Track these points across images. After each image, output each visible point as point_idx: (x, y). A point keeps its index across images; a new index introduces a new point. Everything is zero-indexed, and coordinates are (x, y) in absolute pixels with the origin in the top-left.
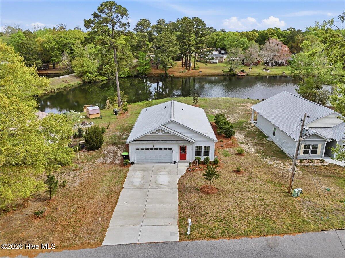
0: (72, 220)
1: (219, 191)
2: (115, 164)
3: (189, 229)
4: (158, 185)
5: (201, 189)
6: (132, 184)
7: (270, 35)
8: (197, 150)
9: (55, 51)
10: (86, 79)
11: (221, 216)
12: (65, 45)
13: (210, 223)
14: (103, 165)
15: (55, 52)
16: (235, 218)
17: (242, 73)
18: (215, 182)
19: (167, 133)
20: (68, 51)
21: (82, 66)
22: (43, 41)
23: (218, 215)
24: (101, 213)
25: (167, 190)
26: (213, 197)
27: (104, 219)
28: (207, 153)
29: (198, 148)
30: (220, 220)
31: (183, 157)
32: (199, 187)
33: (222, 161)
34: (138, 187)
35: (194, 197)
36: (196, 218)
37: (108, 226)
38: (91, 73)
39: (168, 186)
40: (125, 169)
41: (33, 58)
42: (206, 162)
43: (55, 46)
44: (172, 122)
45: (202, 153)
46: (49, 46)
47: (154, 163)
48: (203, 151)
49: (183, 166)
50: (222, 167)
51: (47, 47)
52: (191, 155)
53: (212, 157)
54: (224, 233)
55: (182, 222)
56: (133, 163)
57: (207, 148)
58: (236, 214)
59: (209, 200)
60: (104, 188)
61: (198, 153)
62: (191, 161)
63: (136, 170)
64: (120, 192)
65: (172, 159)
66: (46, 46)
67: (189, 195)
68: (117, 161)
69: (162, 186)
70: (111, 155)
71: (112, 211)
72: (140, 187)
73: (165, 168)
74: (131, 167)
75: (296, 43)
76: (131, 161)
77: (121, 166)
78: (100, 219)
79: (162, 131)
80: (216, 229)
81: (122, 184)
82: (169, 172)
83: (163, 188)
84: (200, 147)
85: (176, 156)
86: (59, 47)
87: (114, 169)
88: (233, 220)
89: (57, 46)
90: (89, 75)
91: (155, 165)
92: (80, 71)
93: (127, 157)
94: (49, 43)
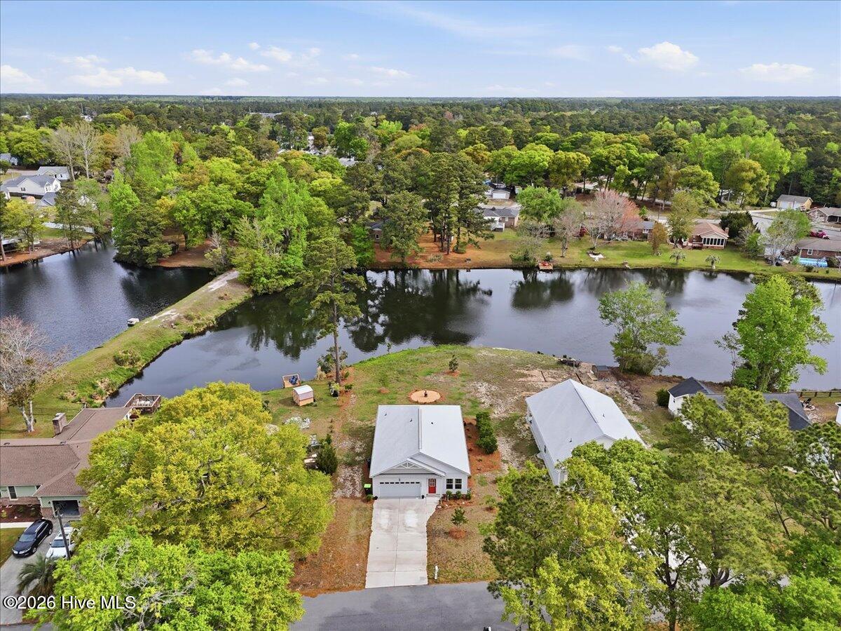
0: (334, 566)
1: (468, 534)
2: (357, 498)
3: (436, 575)
4: (407, 528)
5: (449, 533)
6: (380, 527)
7: (614, 160)
8: (448, 482)
9: (196, 225)
10: (260, 288)
11: (465, 562)
12: (214, 213)
13: (454, 569)
14: (344, 500)
15: (196, 227)
16: (477, 564)
17: (547, 264)
18: (462, 526)
19: (414, 466)
20: (218, 225)
21: (253, 266)
22: (172, 207)
23: (463, 561)
24: (357, 559)
25: (415, 533)
26: (460, 542)
27: (361, 565)
28: (458, 487)
29: (450, 481)
30: (464, 565)
31: (432, 490)
32: (448, 531)
33: (476, 494)
34: (387, 531)
35: (442, 542)
36: (443, 564)
37: (366, 572)
38: (268, 277)
39: (416, 529)
40: (369, 505)
41: (156, 241)
42: (457, 497)
43: (195, 216)
44: (421, 454)
45: (454, 487)
46: (185, 217)
47: (400, 498)
48: (454, 484)
49: (433, 501)
50: (475, 502)
51: (181, 218)
52: (441, 488)
53: (464, 491)
54: (465, 577)
55: (430, 568)
56: (376, 498)
57: (459, 481)
58: (479, 560)
59: (457, 545)
60: (352, 531)
61: (449, 487)
62: (441, 496)
63: (381, 508)
64: (370, 536)
65: (420, 492)
66: (179, 217)
67: (437, 539)
68: (358, 495)
69: (410, 529)
70: (348, 484)
71: (367, 557)
72: (389, 531)
73: (412, 505)
74: (376, 503)
75: (665, 182)
76: (374, 496)
77: (364, 501)
78: (357, 565)
79: (410, 465)
80: (459, 574)
81: (370, 527)
82: (417, 511)
83: (412, 531)
84: (451, 480)
85: (425, 489)
86: (202, 218)
87: (357, 506)
88: (475, 566)
89: (200, 216)
90: (265, 281)
91: (402, 500)
92: (248, 275)
93: (369, 491)
94: (185, 211)
